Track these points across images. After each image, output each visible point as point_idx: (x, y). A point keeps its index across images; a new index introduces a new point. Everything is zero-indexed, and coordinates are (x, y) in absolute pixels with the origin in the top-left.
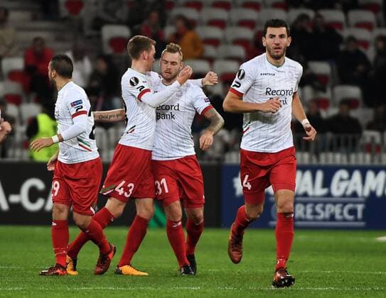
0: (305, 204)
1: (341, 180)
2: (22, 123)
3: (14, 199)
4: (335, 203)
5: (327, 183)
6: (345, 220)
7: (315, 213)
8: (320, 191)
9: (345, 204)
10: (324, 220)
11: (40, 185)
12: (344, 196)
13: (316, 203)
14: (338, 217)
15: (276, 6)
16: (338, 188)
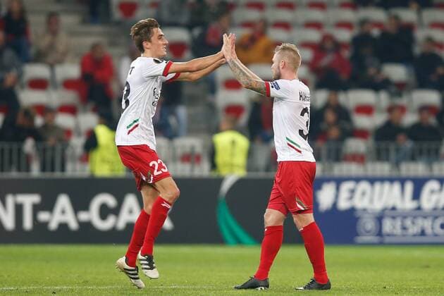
0: (394, 218)
1: (432, 192)
2: (79, 134)
3: (84, 216)
4: (425, 217)
5: (416, 195)
6: (436, 235)
7: (404, 228)
8: (409, 204)
9: (436, 217)
10: (415, 235)
11: (110, 201)
12: (435, 209)
13: (404, 217)
14: (429, 231)
15: (344, 5)
16: (429, 200)
